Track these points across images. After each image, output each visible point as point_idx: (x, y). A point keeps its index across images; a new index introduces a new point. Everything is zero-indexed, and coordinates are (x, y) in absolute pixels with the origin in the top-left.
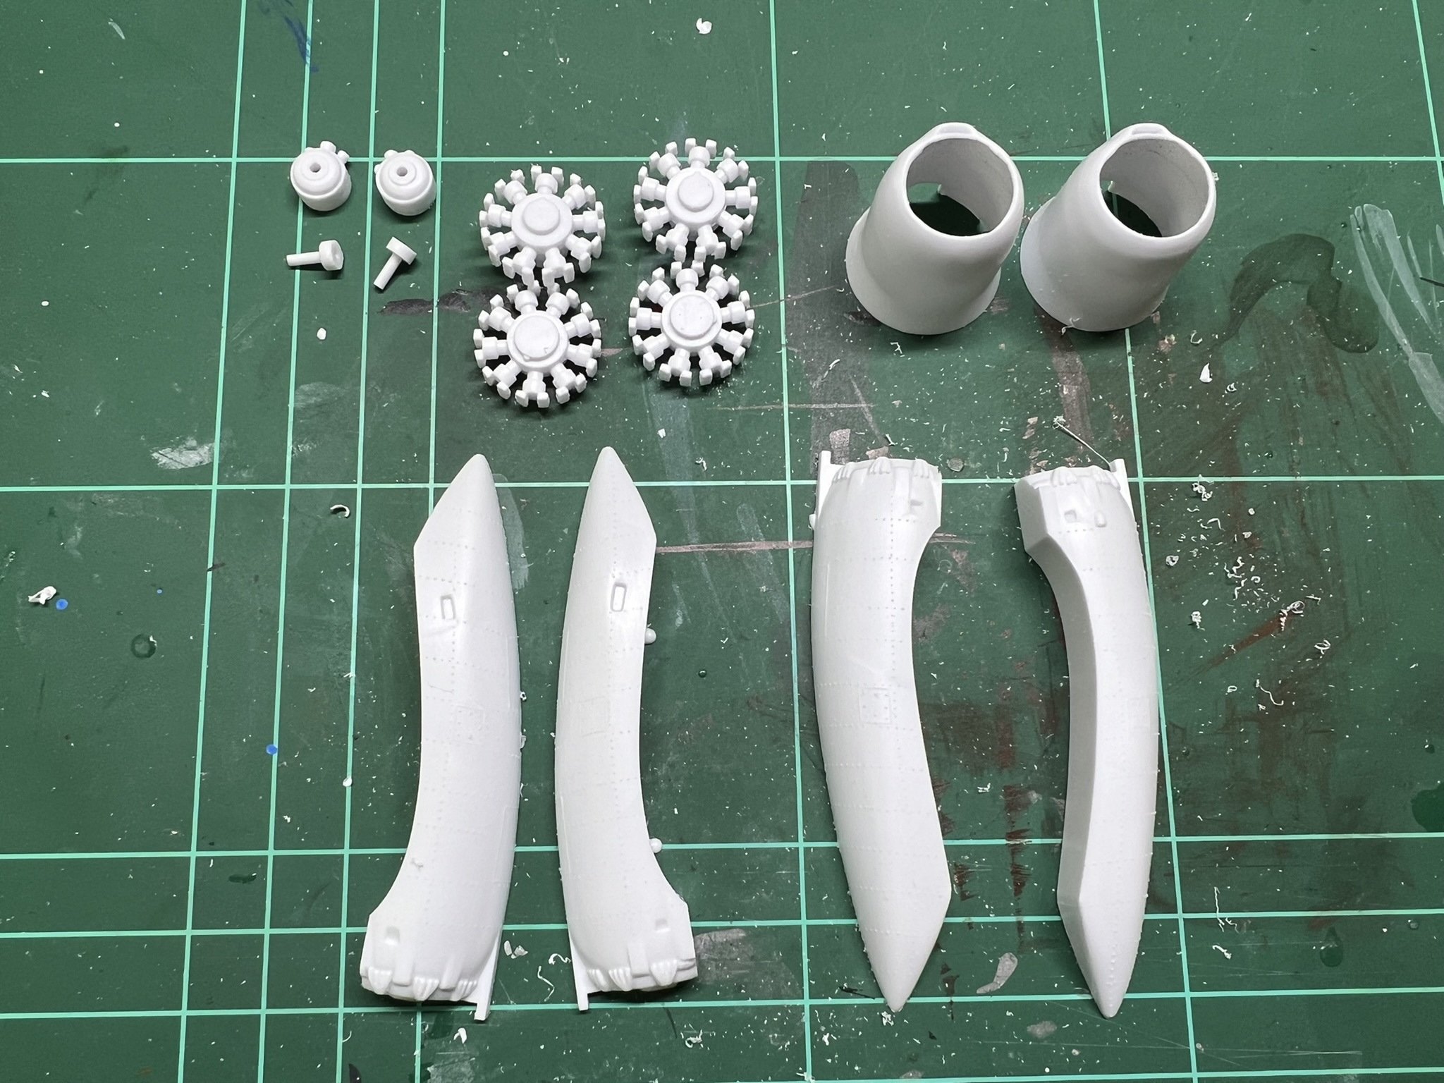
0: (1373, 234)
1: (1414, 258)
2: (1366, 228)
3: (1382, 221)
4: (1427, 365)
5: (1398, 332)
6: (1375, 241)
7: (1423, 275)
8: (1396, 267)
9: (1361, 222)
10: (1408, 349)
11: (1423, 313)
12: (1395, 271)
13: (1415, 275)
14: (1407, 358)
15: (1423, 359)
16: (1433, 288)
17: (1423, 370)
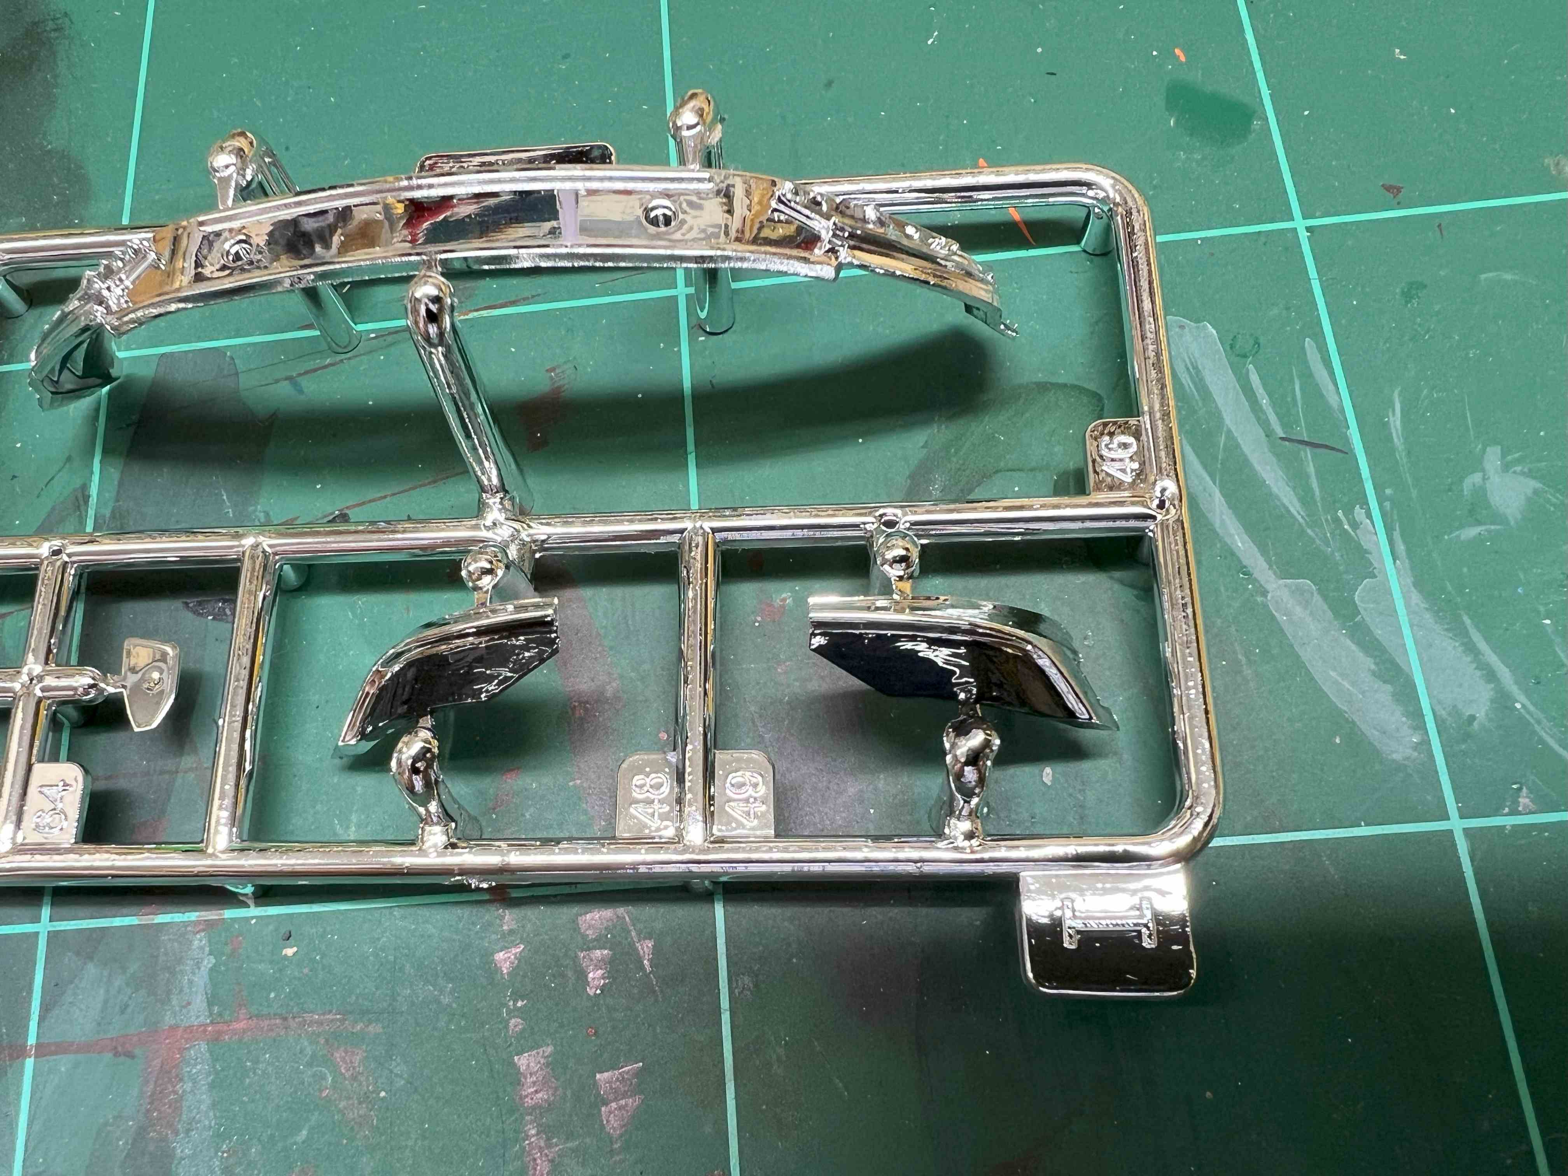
1: (1265, 402)
3: (1195, 345)
4: (1306, 604)
6: (1189, 381)
7: (1285, 433)
8: (1229, 422)
10: (1264, 574)
11: (1295, 508)
12: (1229, 431)
13: (1269, 434)
14: (1265, 593)
15: (1298, 592)
16: (1308, 453)
17: (1300, 612)
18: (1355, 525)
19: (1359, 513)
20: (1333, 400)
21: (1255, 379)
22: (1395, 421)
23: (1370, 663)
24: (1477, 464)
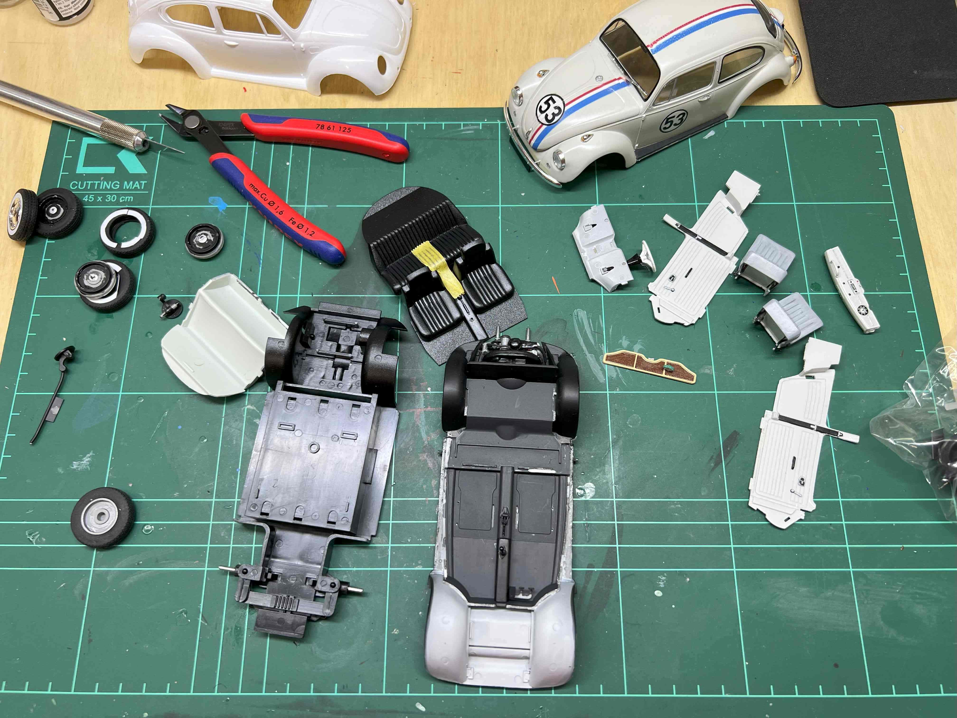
0: (579, 318)
1: (591, 325)
2: (577, 316)
3: (582, 314)
4: (592, 358)
5: (584, 348)
6: (580, 320)
7: (593, 330)
8: (585, 328)
9: (576, 314)
10: (587, 353)
11: (593, 343)
13: (591, 330)
14: (586, 356)
15: (591, 356)
16: (596, 334)
17: (591, 359)
18: (602, 346)
19: (603, 345)
20: (602, 326)
21: (591, 321)
22: (611, 331)
23: (600, 368)
24: (621, 338)
